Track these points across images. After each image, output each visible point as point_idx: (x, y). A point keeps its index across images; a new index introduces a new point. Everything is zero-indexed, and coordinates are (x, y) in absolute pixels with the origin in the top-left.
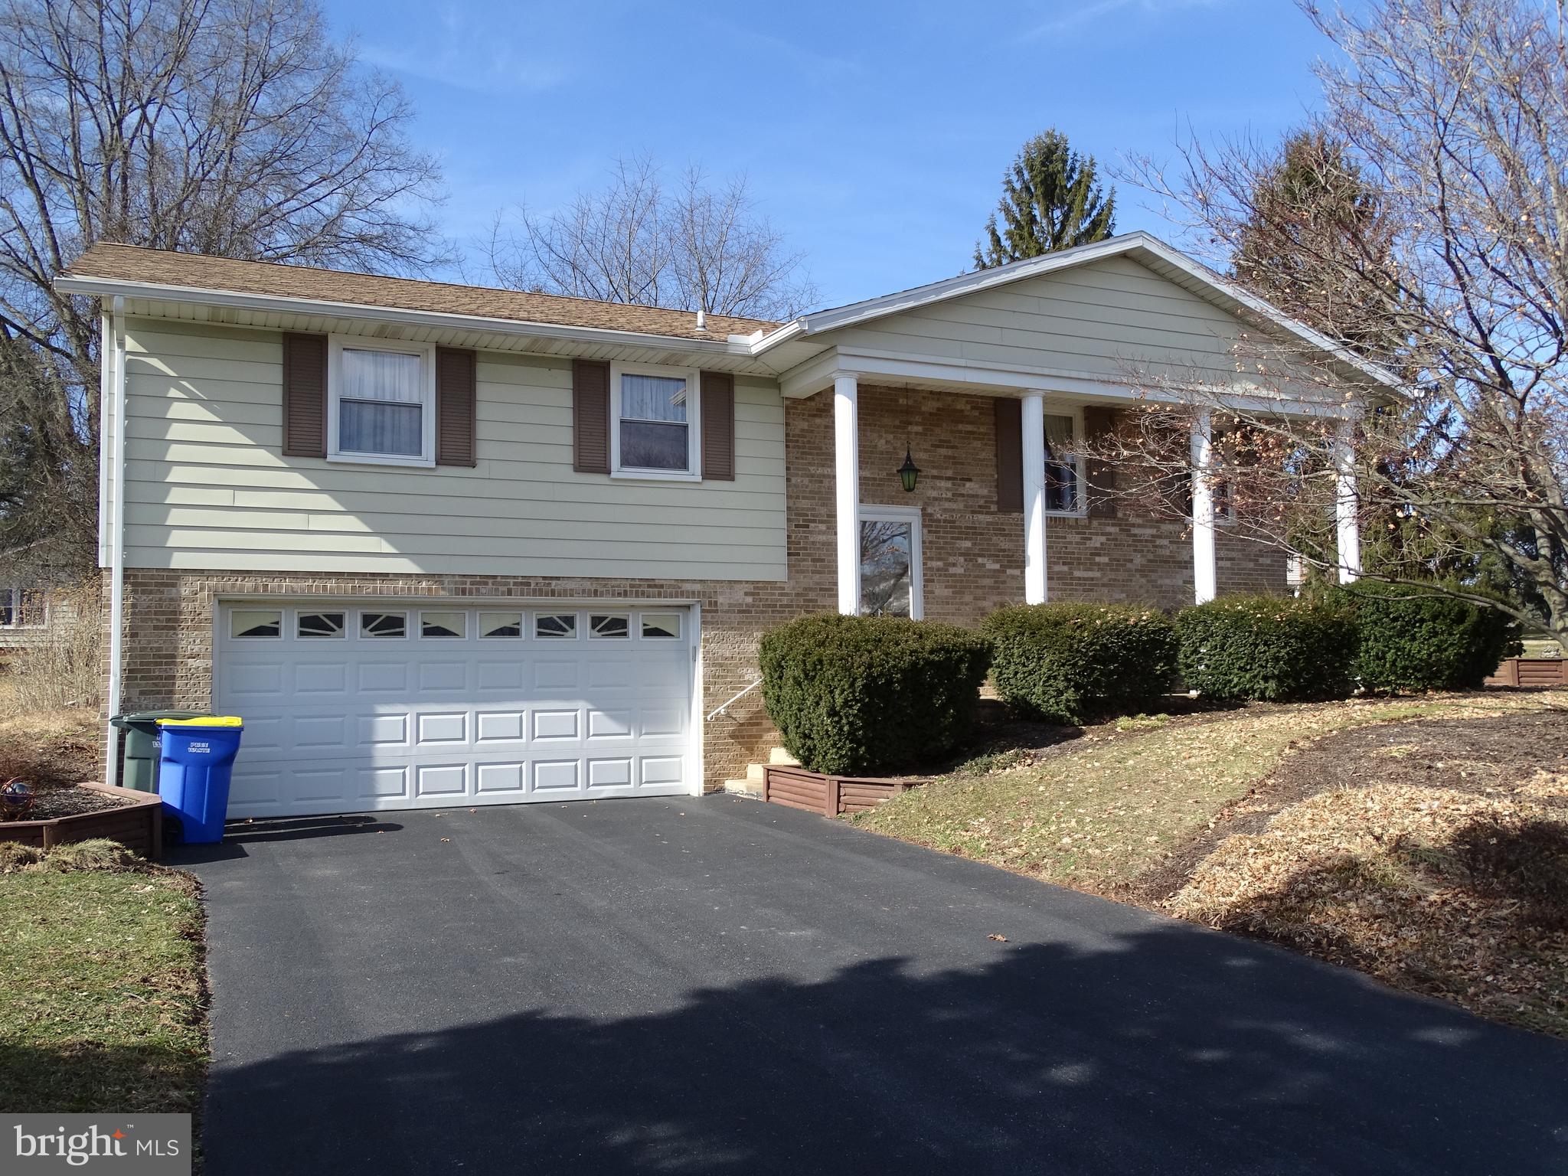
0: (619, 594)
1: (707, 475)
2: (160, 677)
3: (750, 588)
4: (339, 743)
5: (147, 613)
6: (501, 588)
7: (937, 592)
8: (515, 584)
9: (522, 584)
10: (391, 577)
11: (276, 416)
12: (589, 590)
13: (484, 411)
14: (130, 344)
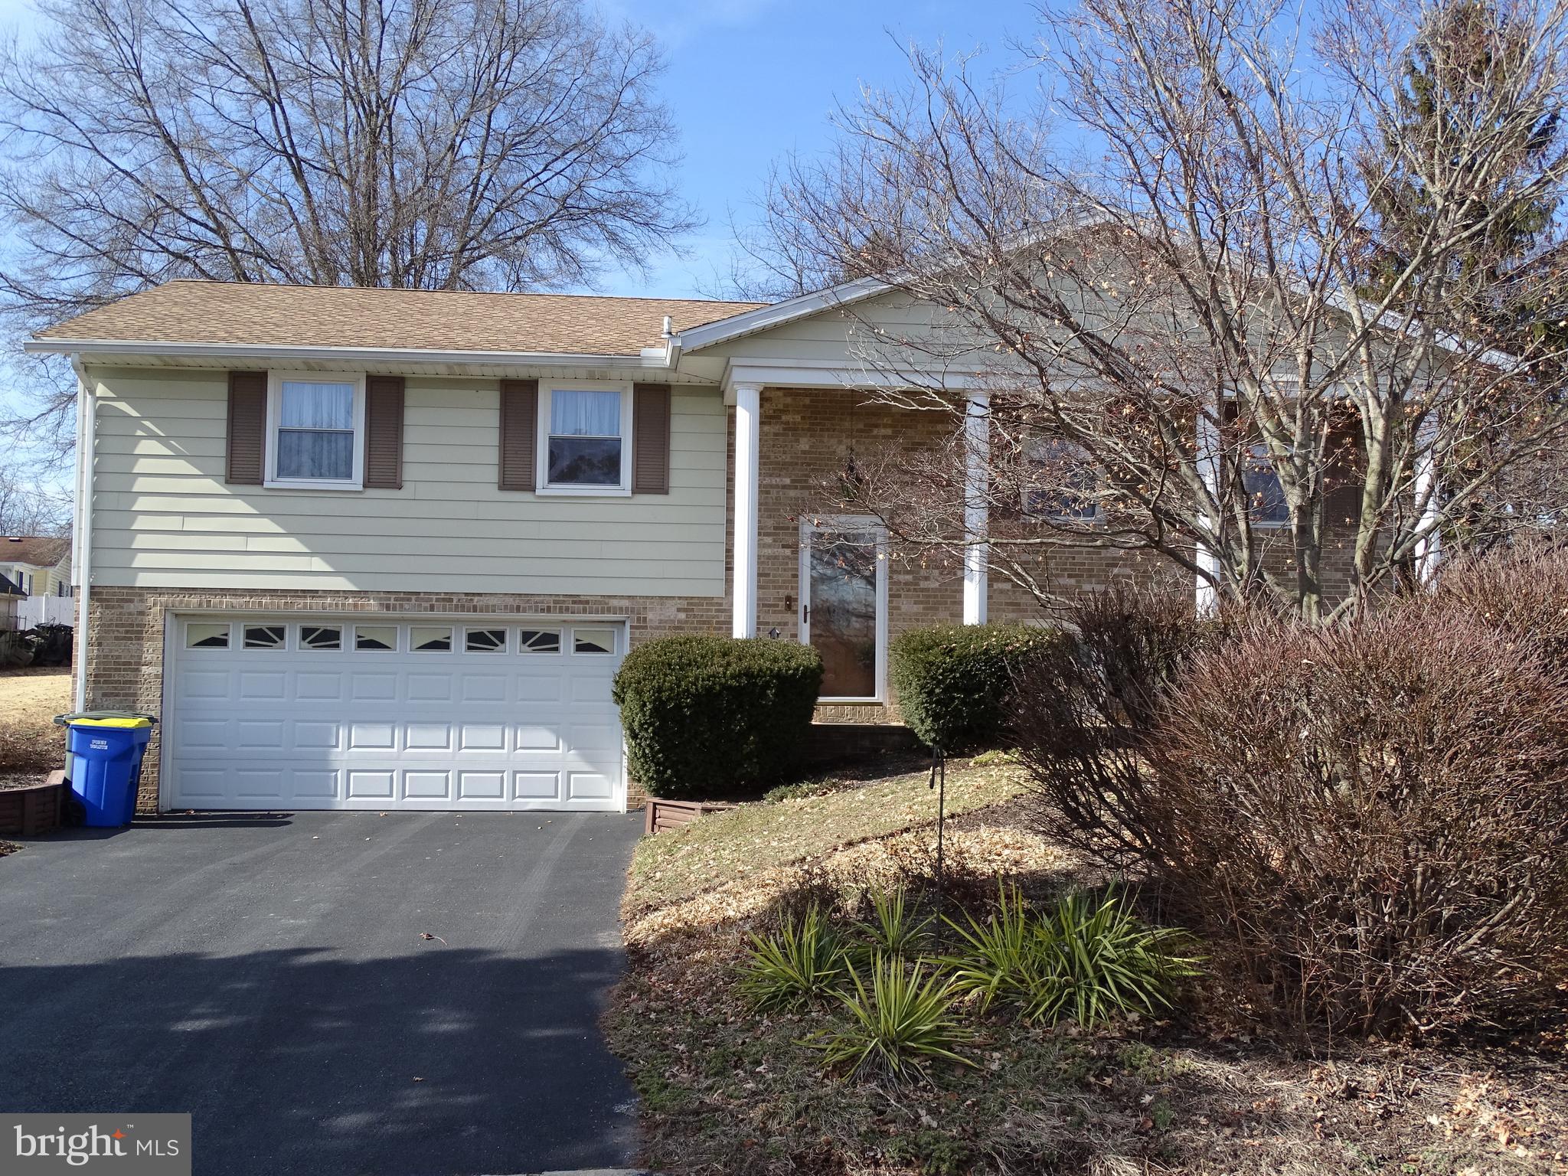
0: (542, 610)
1: (638, 489)
2: (119, 682)
3: (684, 604)
4: (278, 746)
5: (110, 625)
6: (424, 604)
7: (904, 608)
8: (437, 600)
9: (444, 600)
10: (320, 594)
11: (220, 448)
12: (512, 606)
13: (411, 435)
14: (101, 390)
